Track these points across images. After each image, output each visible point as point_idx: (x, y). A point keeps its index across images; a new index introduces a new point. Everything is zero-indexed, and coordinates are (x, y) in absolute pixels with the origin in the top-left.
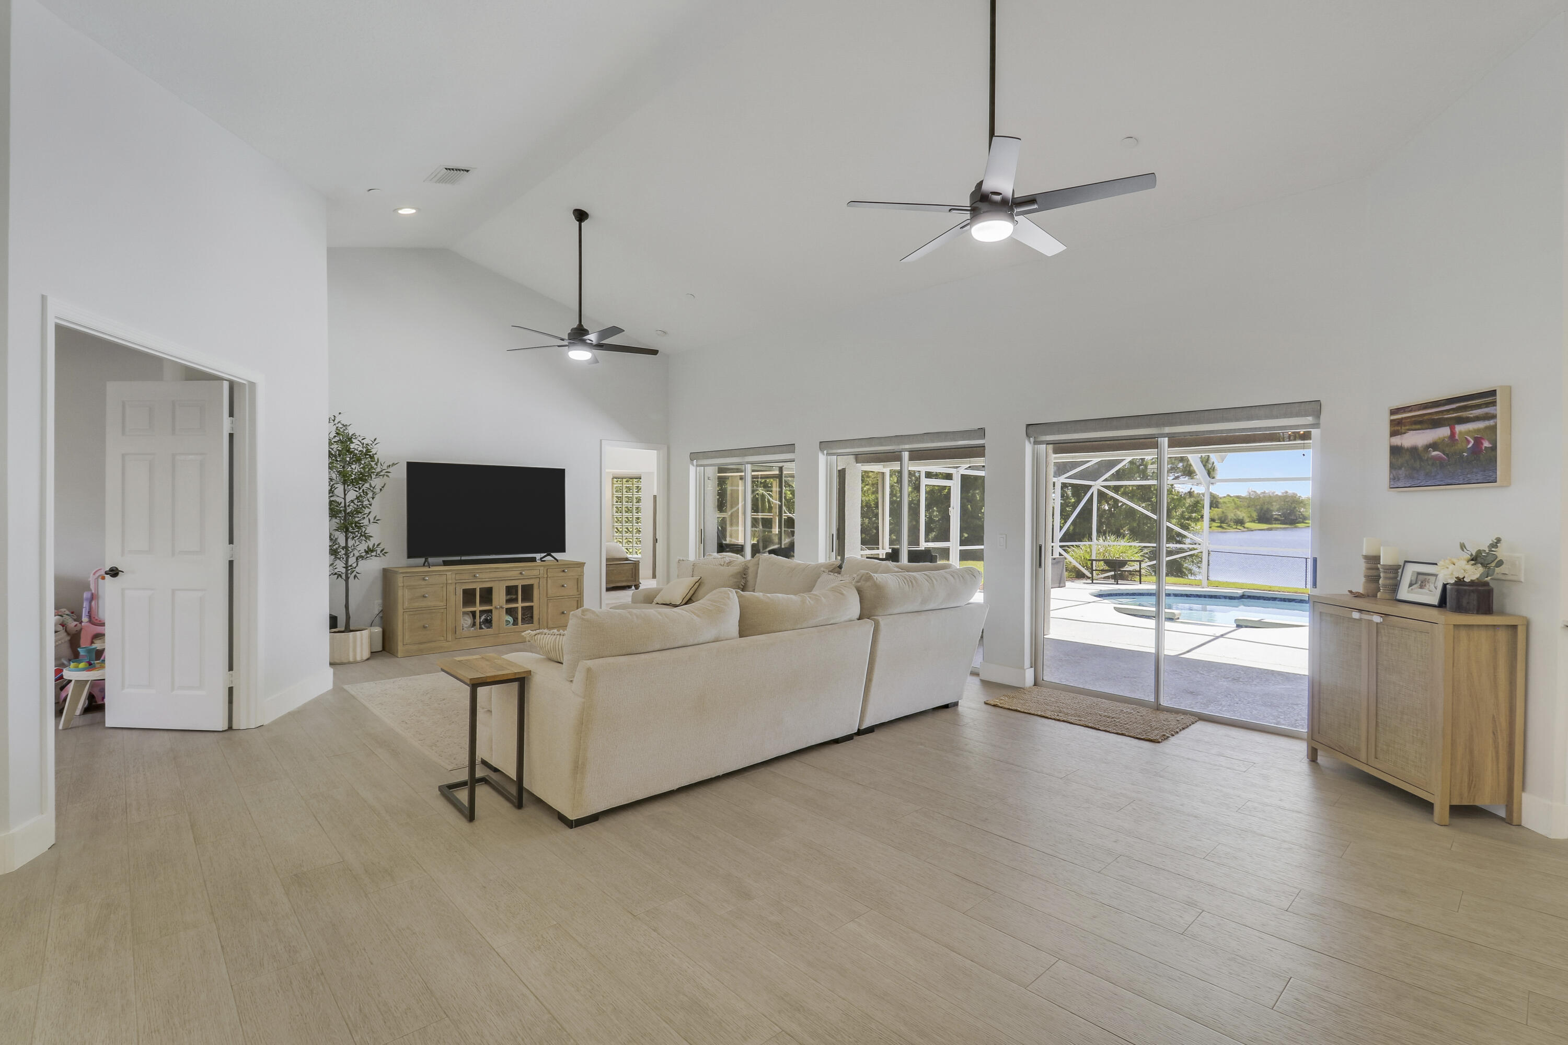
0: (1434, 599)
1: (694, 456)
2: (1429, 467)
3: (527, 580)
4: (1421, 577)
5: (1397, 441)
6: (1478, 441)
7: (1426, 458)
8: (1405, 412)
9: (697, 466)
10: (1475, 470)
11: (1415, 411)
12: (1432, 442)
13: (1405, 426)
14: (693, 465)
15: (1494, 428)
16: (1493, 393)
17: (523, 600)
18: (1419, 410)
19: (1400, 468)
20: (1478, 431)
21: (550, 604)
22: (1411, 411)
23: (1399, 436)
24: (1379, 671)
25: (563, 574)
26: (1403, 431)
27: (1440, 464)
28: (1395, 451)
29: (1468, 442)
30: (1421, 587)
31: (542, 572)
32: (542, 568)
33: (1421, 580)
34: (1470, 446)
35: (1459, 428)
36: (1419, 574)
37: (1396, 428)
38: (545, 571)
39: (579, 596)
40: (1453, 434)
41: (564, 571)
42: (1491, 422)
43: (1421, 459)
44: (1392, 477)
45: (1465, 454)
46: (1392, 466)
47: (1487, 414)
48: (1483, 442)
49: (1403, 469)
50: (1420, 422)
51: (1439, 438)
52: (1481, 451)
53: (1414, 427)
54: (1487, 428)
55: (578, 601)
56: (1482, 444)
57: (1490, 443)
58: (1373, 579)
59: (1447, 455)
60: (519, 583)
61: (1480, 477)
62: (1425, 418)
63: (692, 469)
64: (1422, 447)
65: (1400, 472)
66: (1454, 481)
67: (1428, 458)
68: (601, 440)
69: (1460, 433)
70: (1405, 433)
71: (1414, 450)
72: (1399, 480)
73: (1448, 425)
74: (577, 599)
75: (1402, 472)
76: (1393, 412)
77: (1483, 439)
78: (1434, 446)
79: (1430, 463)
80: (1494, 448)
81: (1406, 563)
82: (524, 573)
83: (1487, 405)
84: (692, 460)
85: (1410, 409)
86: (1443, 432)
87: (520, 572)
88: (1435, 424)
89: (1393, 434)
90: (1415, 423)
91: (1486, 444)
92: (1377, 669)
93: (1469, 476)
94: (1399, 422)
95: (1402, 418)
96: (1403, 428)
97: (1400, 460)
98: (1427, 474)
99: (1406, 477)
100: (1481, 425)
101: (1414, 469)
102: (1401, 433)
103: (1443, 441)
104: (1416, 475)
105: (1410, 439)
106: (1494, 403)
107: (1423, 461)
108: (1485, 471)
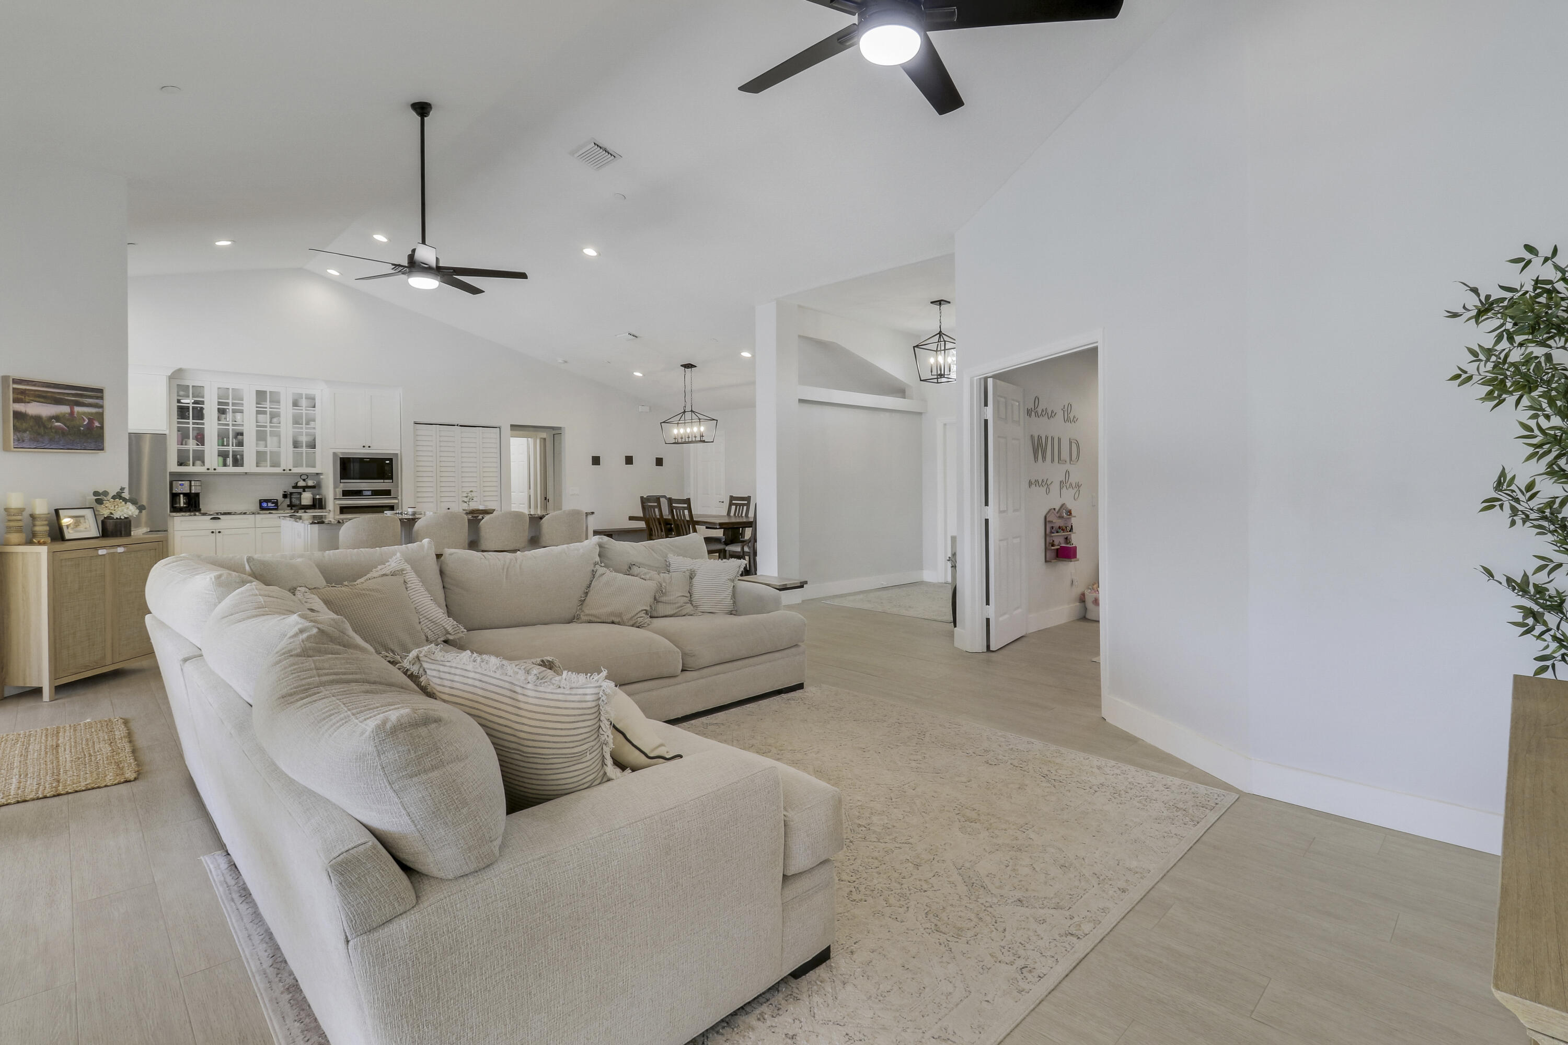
2: (52, 434)
5: (20, 407)
7: (49, 427)
8: (28, 385)
10: (89, 441)
11: (39, 386)
12: (55, 414)
13: (28, 396)
15: (102, 414)
16: (101, 391)
18: (43, 387)
19: (25, 431)
20: (91, 414)
22: (35, 385)
23: (23, 404)
26: (27, 400)
27: (63, 433)
28: (17, 416)
29: (84, 420)
30: (79, 526)
33: (77, 522)
34: (85, 423)
35: (76, 409)
37: (20, 396)
40: (72, 413)
42: (100, 410)
43: (45, 427)
44: (15, 437)
45: (82, 429)
46: (15, 429)
47: (97, 404)
48: (94, 421)
49: (28, 432)
50: (44, 397)
51: (61, 413)
52: (94, 428)
53: (38, 399)
54: (97, 413)
56: (94, 424)
57: (100, 424)
59: (68, 427)
61: (93, 446)
62: (49, 394)
64: (46, 417)
66: (74, 447)
67: (51, 427)
69: (78, 412)
70: (29, 403)
71: (38, 419)
72: (23, 441)
73: (68, 405)
75: (26, 435)
76: (16, 382)
77: (95, 420)
78: (57, 418)
79: (54, 431)
80: (102, 428)
83: (97, 398)
85: (34, 383)
86: (65, 409)
88: (57, 401)
89: (15, 400)
90: (39, 396)
91: (97, 424)
93: (85, 444)
94: (23, 392)
95: (26, 390)
96: (27, 397)
97: (25, 425)
98: (51, 440)
99: (31, 440)
100: (93, 410)
101: (39, 434)
102: (25, 402)
103: (64, 415)
104: (40, 439)
105: (34, 409)
106: (102, 398)
107: (47, 428)
108: (96, 442)
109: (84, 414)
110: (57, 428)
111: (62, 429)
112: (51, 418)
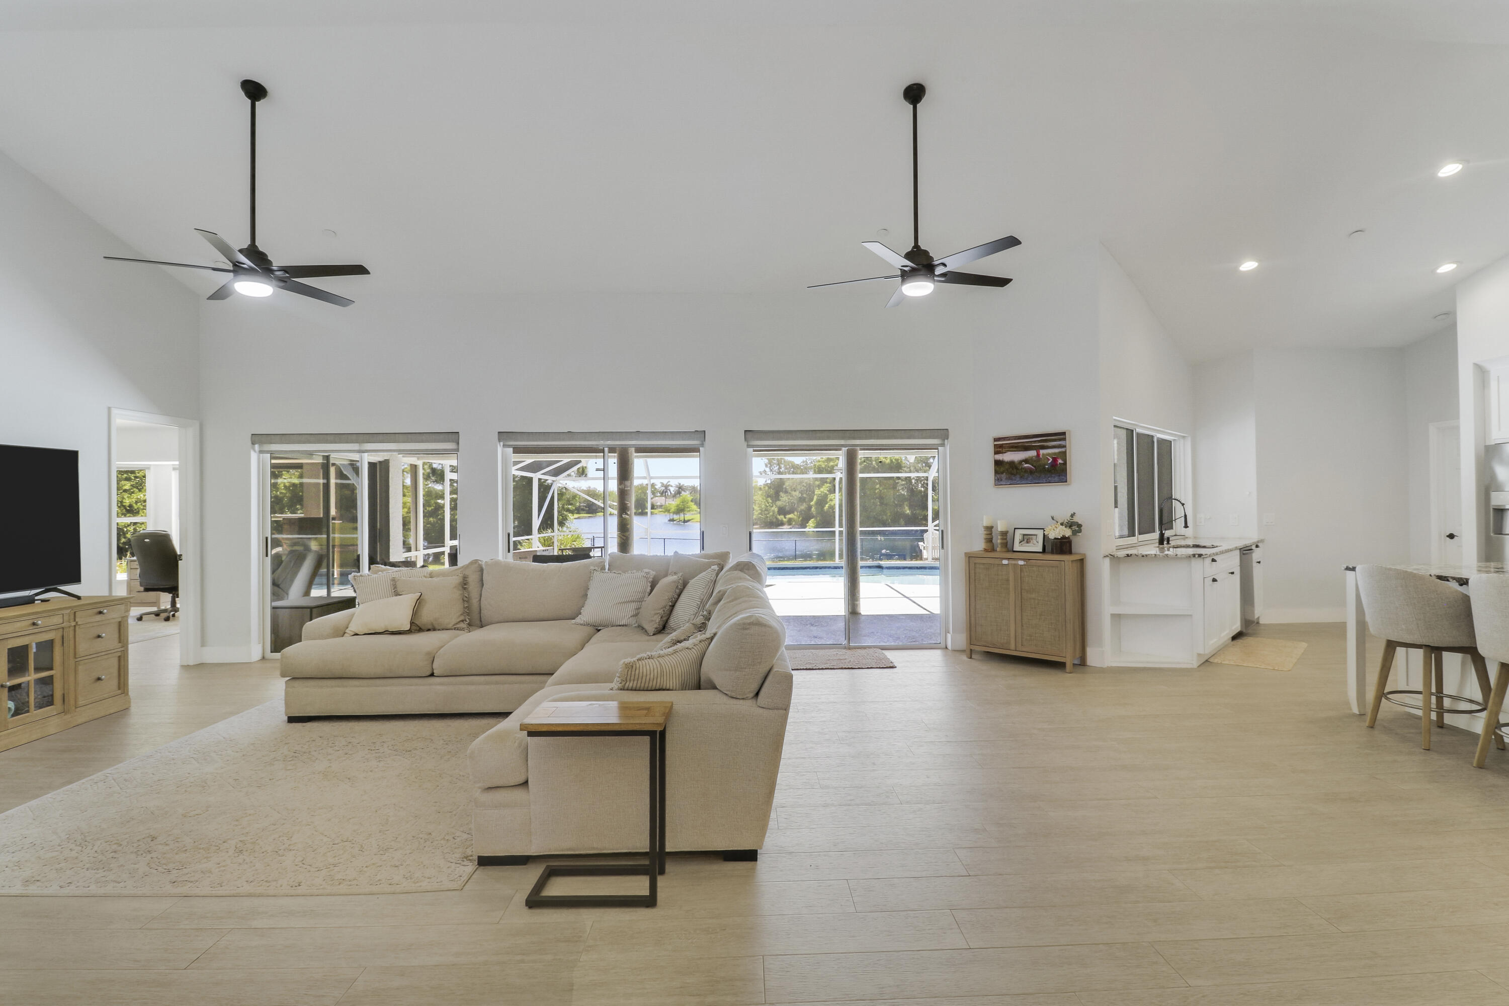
0: (1039, 548)
1: (258, 439)
2: (1022, 473)
3: (44, 634)
4: (1025, 536)
5: (999, 457)
6: (1055, 460)
7: (1020, 468)
8: (1005, 440)
9: (261, 452)
10: (1053, 475)
11: (1012, 440)
12: (1024, 459)
13: (1005, 448)
14: (255, 451)
15: (1065, 453)
16: (1064, 434)
17: (38, 669)
18: (1015, 439)
19: (1002, 473)
20: (1055, 454)
21: (80, 668)
22: (1009, 440)
23: (1001, 455)
24: (1023, 593)
25: (99, 617)
26: (1004, 452)
27: (1031, 472)
28: (998, 463)
29: (1049, 460)
30: (1027, 542)
31: (66, 618)
32: (68, 611)
33: (1026, 539)
34: (1050, 462)
35: (1042, 452)
36: (1024, 535)
37: (998, 450)
38: (72, 617)
39: (123, 649)
40: (1038, 455)
41: (100, 613)
42: (1063, 450)
43: (1017, 468)
44: (996, 478)
45: (1047, 466)
46: (996, 472)
47: (1060, 445)
48: (1058, 459)
49: (1004, 474)
50: (1016, 447)
51: (1029, 457)
52: (1057, 464)
53: (1011, 449)
54: (1060, 452)
55: (119, 657)
56: (1057, 461)
57: (1063, 460)
58: (989, 540)
59: (1035, 467)
60: (32, 641)
61: (1056, 479)
62: (1020, 444)
63: (254, 456)
64: (1017, 461)
65: (1003, 476)
66: (1040, 482)
67: (1022, 468)
68: (109, 409)
69: (1043, 454)
71: (1012, 463)
72: (1001, 480)
73: (1035, 449)
74: (119, 654)
75: (1004, 476)
76: (996, 440)
78: (1026, 461)
79: (1023, 471)
80: (1065, 464)
81: (1016, 530)
82: (40, 622)
83: (1060, 440)
84: (253, 443)
85: (1008, 439)
86: (1033, 453)
87: (31, 622)
88: (1026, 448)
89: (996, 453)
90: (1012, 447)
91: (1060, 461)
92: (1021, 592)
93: (1049, 479)
94: (1001, 446)
95: (1003, 444)
96: (1004, 450)
97: (1002, 469)
98: (1022, 477)
99: (1006, 479)
100: (1056, 450)
101: (1012, 474)
102: (1002, 453)
103: (1031, 458)
104: (1014, 478)
105: (1009, 457)
106: (1064, 439)
107: (1018, 469)
108: (1059, 476)
109: (1049, 454)
110: (1025, 468)
111: (1030, 469)
112: (1021, 462)
